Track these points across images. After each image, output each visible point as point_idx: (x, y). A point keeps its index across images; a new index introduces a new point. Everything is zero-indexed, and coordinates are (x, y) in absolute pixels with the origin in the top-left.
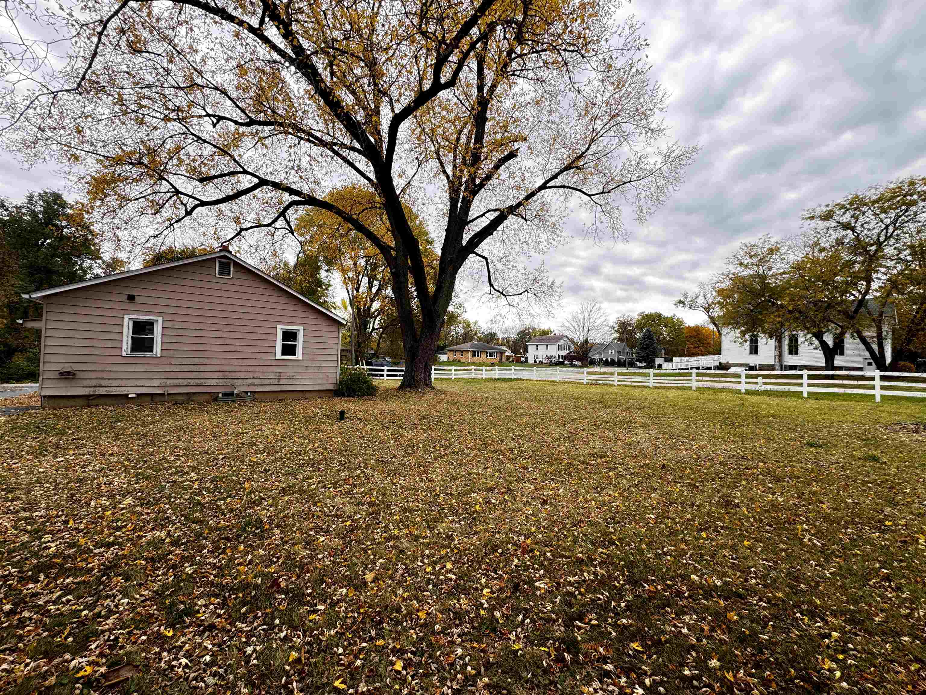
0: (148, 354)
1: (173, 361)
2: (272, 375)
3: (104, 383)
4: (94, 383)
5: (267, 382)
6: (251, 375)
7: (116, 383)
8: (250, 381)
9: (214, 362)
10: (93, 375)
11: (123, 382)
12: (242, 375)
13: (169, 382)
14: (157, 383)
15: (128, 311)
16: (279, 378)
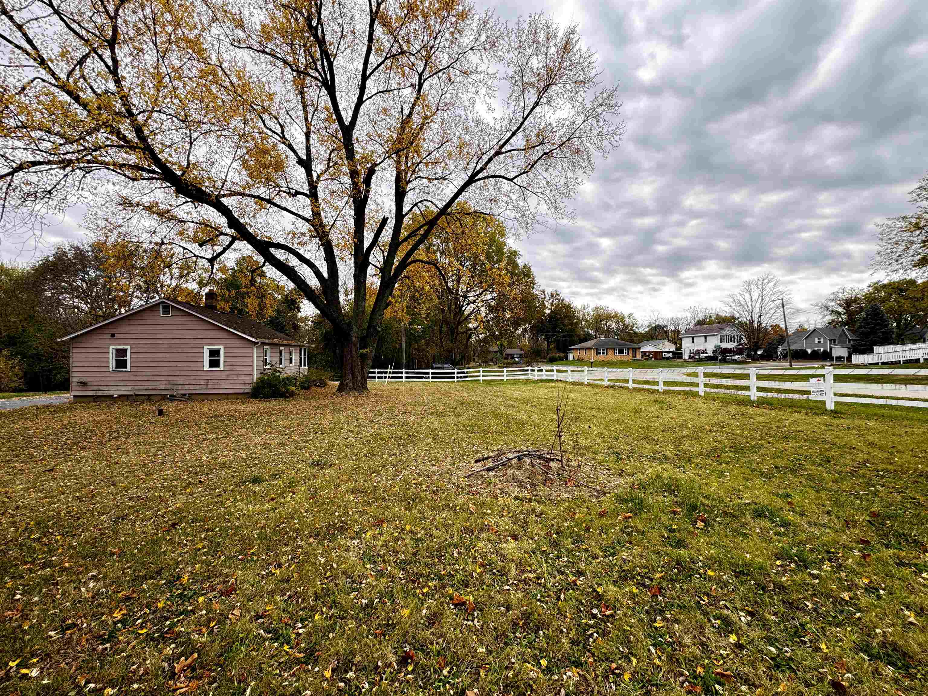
0: (124, 370)
1: (139, 374)
2: (202, 382)
3: (101, 388)
4: (96, 388)
5: (198, 387)
6: (188, 382)
7: (107, 388)
8: (187, 387)
9: (163, 374)
10: (95, 384)
11: (111, 388)
12: (181, 382)
13: (136, 388)
14: (130, 388)
15: (111, 344)
16: (207, 384)
